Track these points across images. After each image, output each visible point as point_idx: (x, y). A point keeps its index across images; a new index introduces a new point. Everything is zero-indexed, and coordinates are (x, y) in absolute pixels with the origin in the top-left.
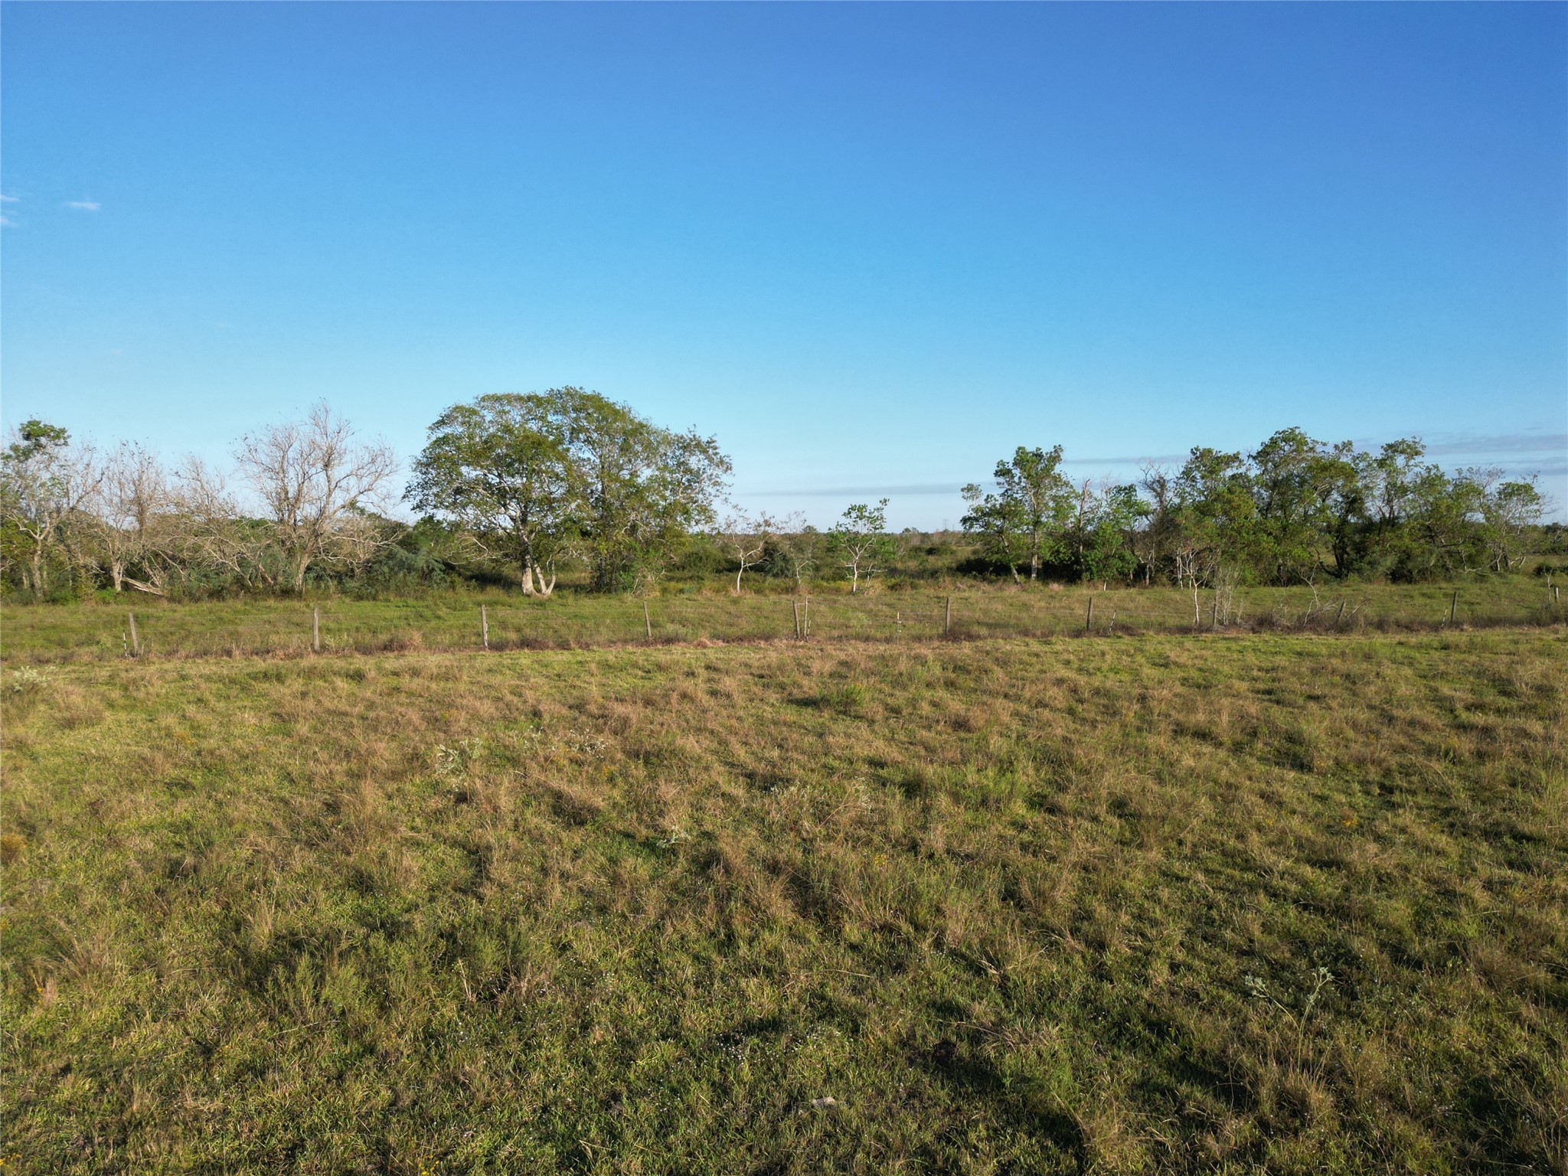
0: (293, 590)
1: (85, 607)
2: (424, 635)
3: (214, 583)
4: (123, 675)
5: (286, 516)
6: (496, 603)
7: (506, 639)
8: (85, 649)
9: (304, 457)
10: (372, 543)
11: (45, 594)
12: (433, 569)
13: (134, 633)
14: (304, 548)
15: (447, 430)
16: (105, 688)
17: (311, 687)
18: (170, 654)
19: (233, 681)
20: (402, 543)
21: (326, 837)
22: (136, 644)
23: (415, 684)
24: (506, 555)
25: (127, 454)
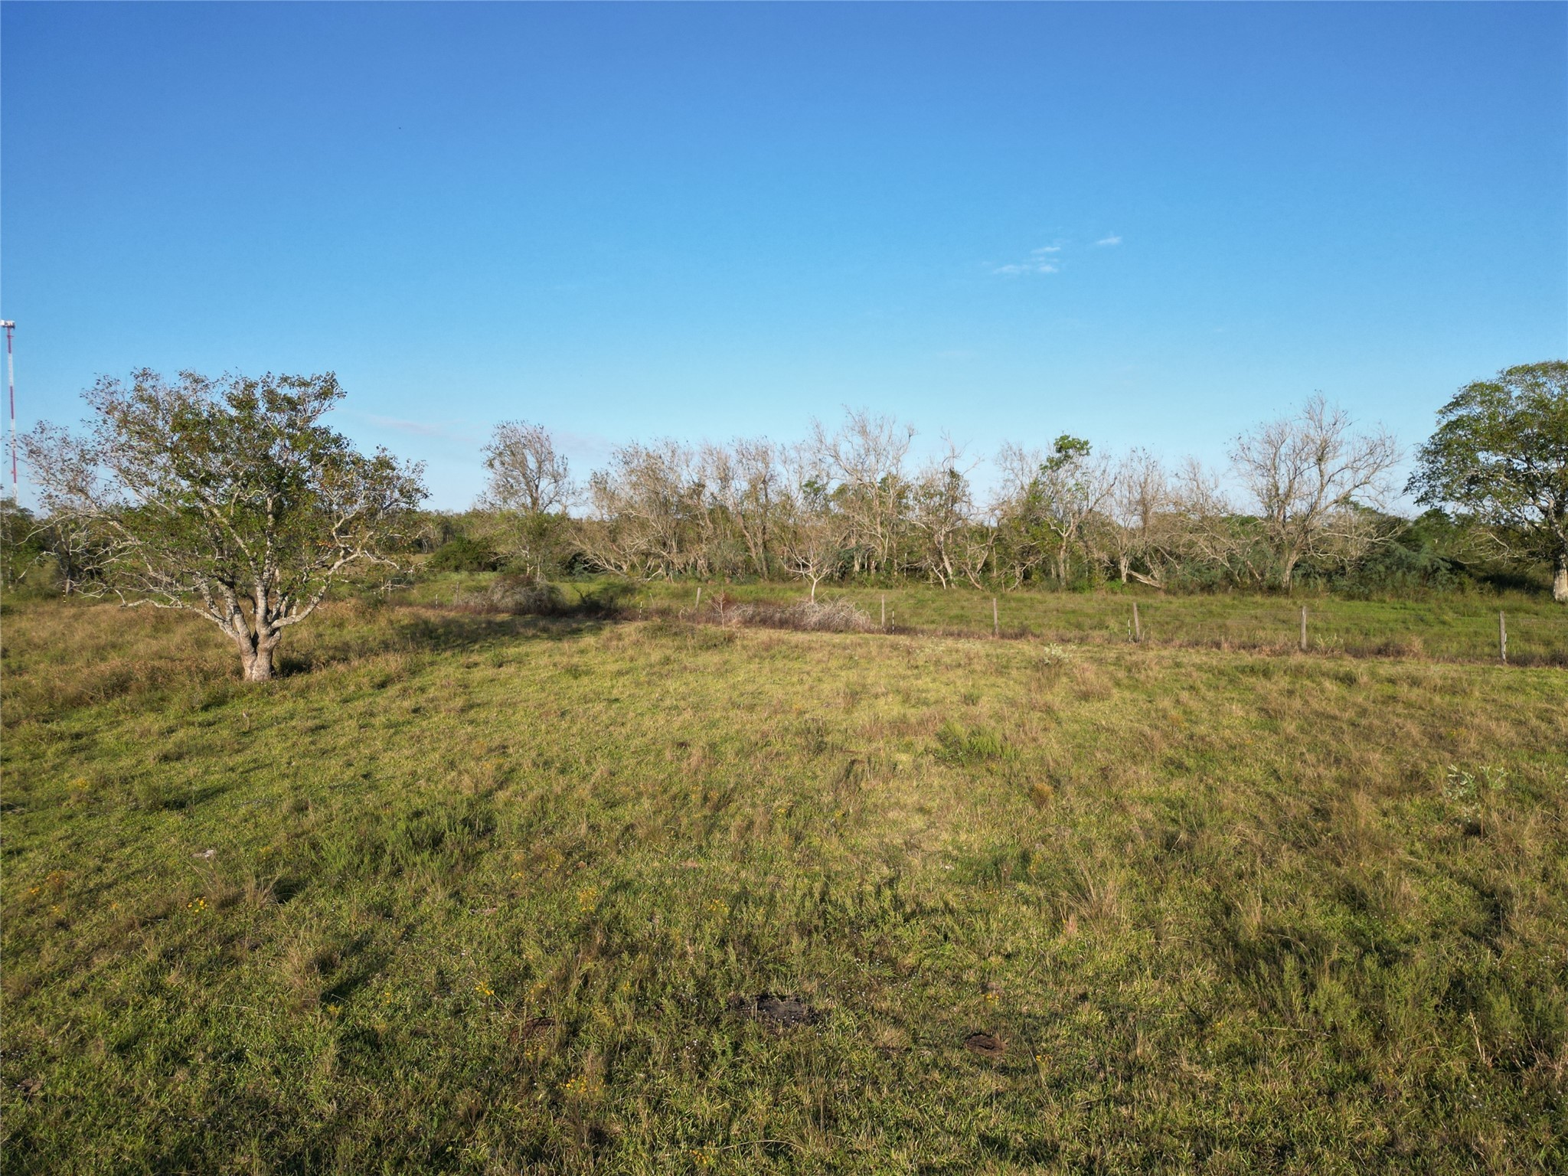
0: (1280, 586)
1: (1098, 596)
2: (1425, 642)
3: (1206, 578)
4: (1128, 657)
5: (1276, 513)
6: (1517, 610)
7: (1530, 652)
8: (1096, 633)
9: (1297, 453)
10: (1366, 539)
11: (1067, 584)
12: (1438, 568)
13: (1136, 620)
14: (1292, 544)
15: (1462, 412)
16: (1112, 668)
17: (1298, 686)
18: (1166, 642)
19: (1221, 673)
20: (1400, 540)
21: (1315, 843)
22: (1138, 630)
23: (1415, 694)
24: (1532, 554)
25: (1136, 459)
